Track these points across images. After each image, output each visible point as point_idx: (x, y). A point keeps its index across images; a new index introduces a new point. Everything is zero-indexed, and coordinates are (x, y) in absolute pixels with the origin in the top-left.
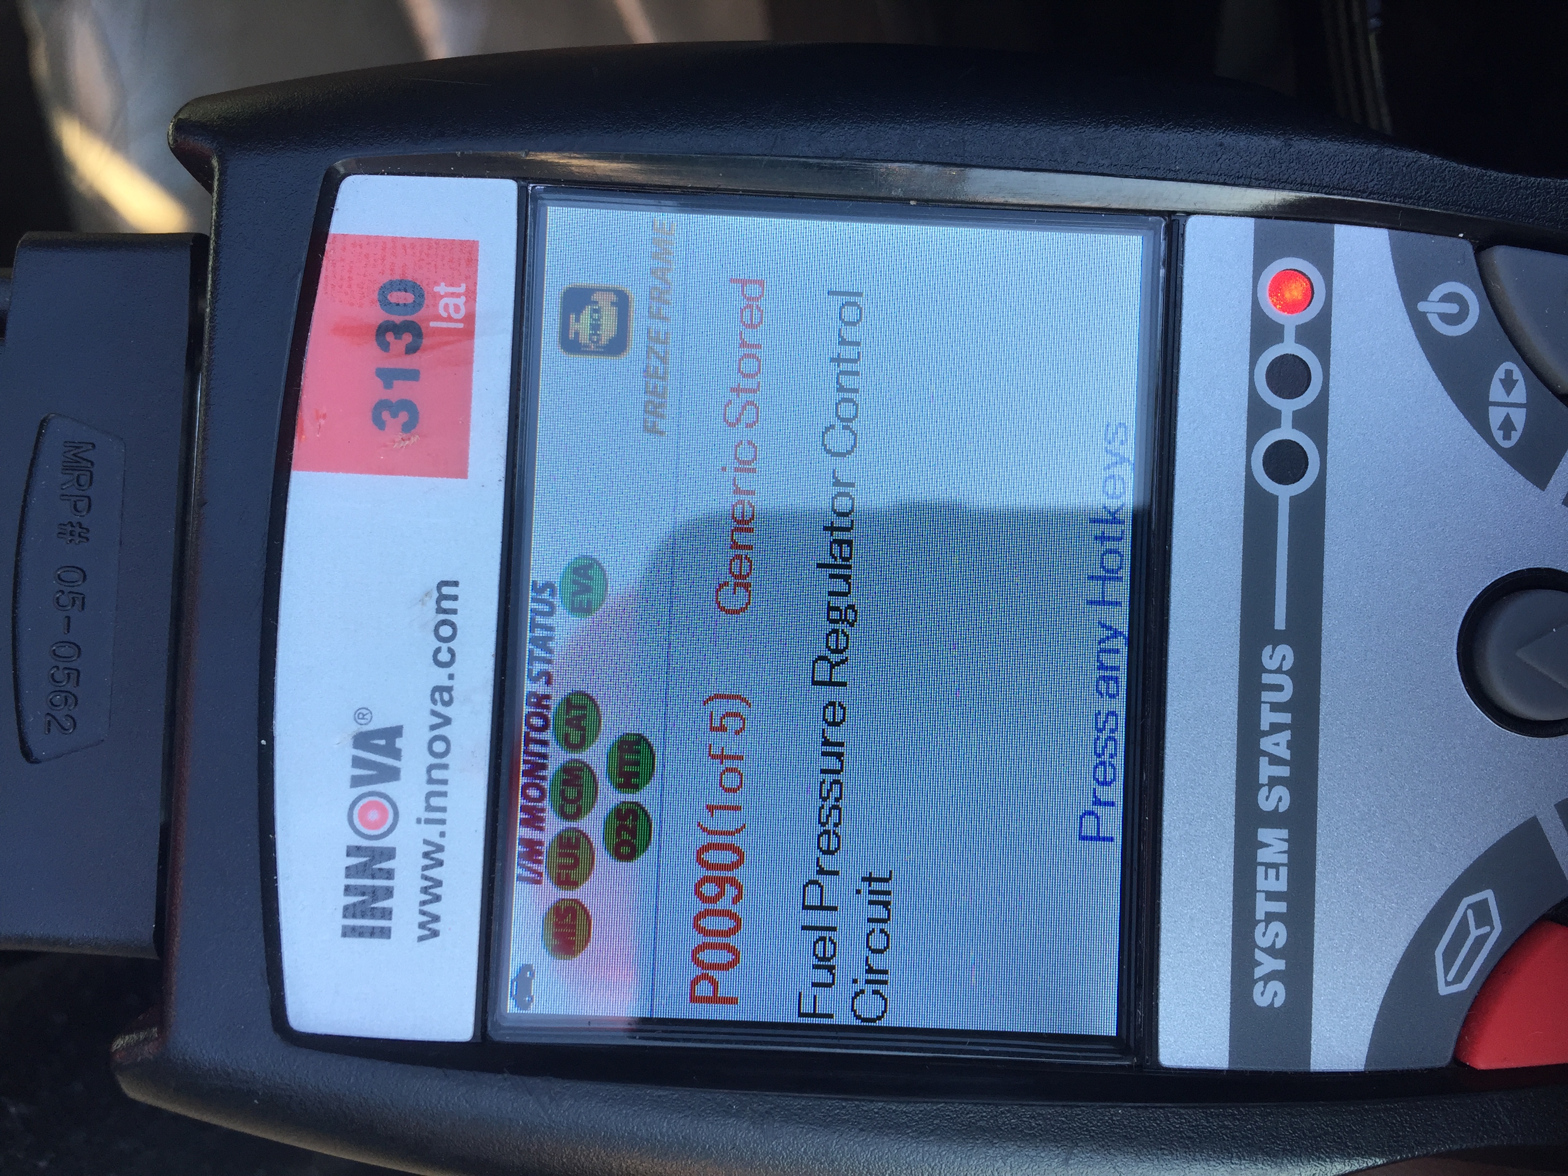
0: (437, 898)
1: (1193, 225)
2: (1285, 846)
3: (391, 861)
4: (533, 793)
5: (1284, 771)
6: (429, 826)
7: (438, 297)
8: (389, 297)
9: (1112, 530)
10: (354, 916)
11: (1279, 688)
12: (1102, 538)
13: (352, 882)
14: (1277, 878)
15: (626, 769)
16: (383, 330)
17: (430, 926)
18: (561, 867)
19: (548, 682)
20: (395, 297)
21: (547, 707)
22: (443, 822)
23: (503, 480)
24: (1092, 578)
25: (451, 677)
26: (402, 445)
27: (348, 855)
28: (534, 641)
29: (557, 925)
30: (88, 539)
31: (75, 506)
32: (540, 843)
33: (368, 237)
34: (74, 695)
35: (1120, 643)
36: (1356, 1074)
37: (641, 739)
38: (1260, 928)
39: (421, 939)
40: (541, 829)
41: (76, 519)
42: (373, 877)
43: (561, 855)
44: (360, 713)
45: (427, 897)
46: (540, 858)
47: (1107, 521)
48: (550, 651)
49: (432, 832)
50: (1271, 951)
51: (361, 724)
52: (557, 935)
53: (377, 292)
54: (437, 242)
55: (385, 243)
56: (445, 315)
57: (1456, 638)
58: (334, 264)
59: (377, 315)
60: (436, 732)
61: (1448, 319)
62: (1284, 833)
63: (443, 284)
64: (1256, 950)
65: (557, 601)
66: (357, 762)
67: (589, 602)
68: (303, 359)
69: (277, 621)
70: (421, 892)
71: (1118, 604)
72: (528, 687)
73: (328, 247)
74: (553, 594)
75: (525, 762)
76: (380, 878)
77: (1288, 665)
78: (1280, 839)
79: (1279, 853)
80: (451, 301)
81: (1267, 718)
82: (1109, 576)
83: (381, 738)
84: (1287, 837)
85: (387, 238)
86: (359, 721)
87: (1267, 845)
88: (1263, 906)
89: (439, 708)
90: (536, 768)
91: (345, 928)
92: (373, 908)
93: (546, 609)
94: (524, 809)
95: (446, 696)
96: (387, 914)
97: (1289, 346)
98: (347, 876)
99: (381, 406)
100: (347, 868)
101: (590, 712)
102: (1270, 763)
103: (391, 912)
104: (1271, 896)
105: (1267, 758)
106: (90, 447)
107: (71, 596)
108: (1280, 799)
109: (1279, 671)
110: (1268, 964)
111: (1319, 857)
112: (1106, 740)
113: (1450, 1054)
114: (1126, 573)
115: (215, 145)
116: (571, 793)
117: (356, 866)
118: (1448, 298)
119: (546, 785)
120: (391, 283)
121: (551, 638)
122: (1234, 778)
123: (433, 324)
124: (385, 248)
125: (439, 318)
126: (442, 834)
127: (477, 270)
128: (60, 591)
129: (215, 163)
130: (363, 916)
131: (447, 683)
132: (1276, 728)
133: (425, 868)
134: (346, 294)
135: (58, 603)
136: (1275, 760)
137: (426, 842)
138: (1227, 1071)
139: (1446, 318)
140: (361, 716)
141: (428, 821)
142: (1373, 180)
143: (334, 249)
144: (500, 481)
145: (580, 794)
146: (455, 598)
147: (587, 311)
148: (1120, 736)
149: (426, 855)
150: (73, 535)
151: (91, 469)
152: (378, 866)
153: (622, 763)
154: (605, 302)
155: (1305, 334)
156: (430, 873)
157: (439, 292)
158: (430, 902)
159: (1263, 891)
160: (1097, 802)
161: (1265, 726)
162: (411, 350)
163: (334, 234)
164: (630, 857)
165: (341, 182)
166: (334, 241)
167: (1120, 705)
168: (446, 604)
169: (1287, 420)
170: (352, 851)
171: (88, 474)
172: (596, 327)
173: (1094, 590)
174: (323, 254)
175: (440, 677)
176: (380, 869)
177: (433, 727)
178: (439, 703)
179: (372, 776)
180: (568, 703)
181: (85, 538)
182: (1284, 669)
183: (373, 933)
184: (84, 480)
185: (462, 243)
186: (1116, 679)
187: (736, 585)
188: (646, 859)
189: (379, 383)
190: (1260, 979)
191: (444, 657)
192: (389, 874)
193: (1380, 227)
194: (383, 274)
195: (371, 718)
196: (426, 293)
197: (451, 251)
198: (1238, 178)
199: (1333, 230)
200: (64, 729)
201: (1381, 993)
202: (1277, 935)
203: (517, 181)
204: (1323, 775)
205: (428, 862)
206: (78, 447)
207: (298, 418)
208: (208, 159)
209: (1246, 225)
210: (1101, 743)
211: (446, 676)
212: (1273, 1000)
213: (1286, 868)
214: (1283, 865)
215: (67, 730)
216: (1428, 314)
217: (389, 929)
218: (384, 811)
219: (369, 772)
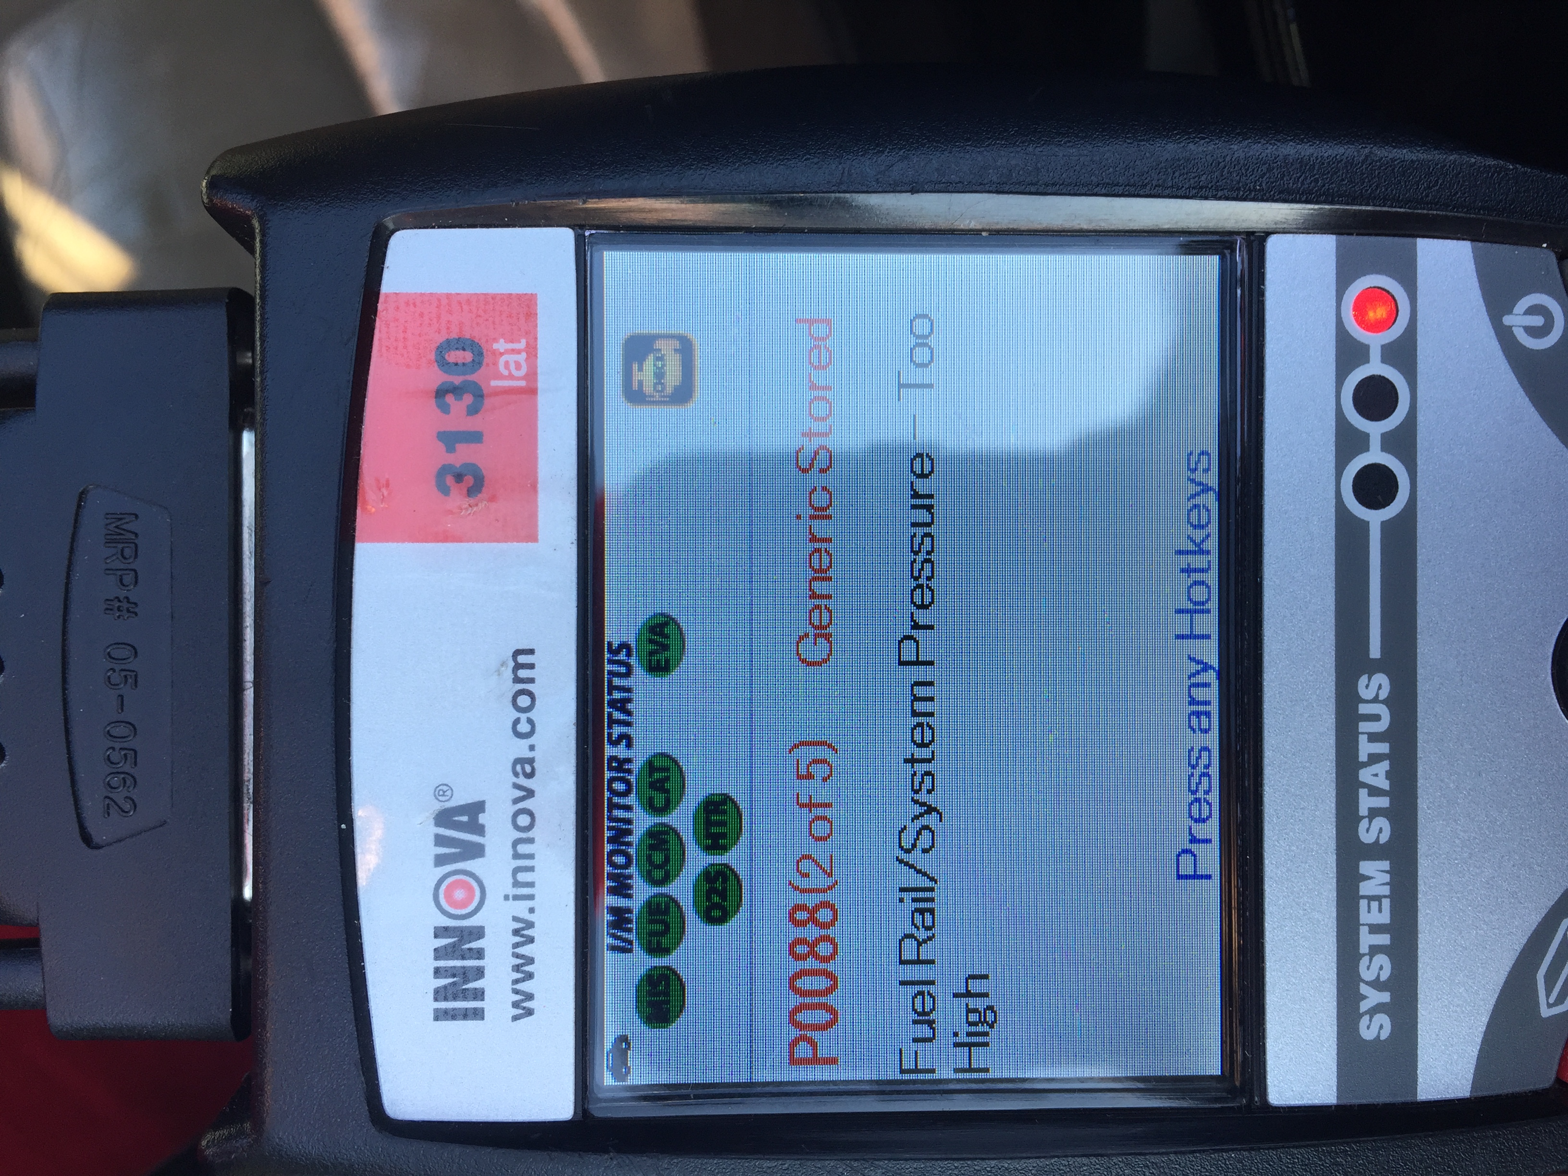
0: (530, 976)
1: (1273, 245)
2: (1387, 878)
3: (481, 941)
4: (620, 860)
5: (1383, 802)
6: (517, 902)
7: (497, 354)
8: (446, 357)
9: (1198, 561)
10: (446, 999)
11: (1376, 718)
12: (1188, 570)
13: (442, 963)
14: (1380, 911)
15: (714, 830)
16: (441, 393)
17: (524, 1005)
18: (651, 934)
19: (629, 745)
20: (454, 356)
21: (629, 771)
22: (531, 897)
23: (575, 542)
24: (1179, 611)
25: (532, 748)
26: (469, 512)
27: (436, 936)
28: (613, 703)
29: (650, 994)
30: (136, 614)
31: (121, 580)
32: (629, 911)
33: (422, 295)
34: (133, 777)
35: (1211, 677)
36: (1461, 1101)
37: (726, 799)
38: (1365, 961)
39: (515, 1018)
40: (630, 896)
41: (122, 594)
42: (463, 958)
43: (651, 922)
44: (440, 790)
45: (519, 976)
46: (629, 926)
48: (629, 713)
49: (521, 909)
51: (441, 801)
52: (650, 1004)
53: (434, 353)
54: (494, 297)
55: (439, 300)
56: (506, 373)
57: (1550, 660)
58: (388, 326)
59: (437, 378)
60: (521, 805)
61: (1534, 332)
62: (1386, 865)
63: (502, 341)
64: (1362, 984)
65: (633, 661)
66: (440, 840)
67: (667, 661)
68: (361, 426)
69: (349, 699)
70: (513, 970)
71: (1208, 637)
72: (609, 751)
73: (380, 306)
74: (629, 654)
75: (609, 828)
76: (471, 958)
77: (1384, 694)
78: (1382, 871)
79: (1380, 885)
80: (512, 358)
81: (1365, 748)
82: (1198, 609)
83: (462, 815)
84: (1389, 869)
85: (441, 295)
86: (441, 798)
87: (1369, 878)
88: (1367, 940)
89: (522, 781)
90: (621, 835)
91: (436, 1010)
92: (465, 989)
93: (623, 670)
94: (611, 877)
95: (528, 769)
96: (479, 994)
97: (1375, 367)
98: (436, 958)
99: (443, 471)
100: (435, 950)
101: (674, 775)
102: (1370, 795)
103: (483, 993)
104: (1375, 929)
105: (1366, 790)
106: (133, 518)
107: (123, 673)
108: (1381, 830)
109: (1376, 700)
110: (1373, 997)
111: (1421, 887)
112: (1200, 776)
113: (1553, 1076)
114: (1213, 605)
115: (254, 203)
116: (658, 858)
117: (445, 947)
118: (1532, 311)
119: (632, 851)
120: (448, 341)
121: (629, 700)
122: (1334, 811)
123: (494, 383)
124: (440, 305)
125: (501, 377)
127: (536, 326)
128: (111, 669)
129: (256, 224)
130: (455, 998)
131: (529, 755)
132: (1374, 759)
133: (516, 945)
134: (402, 355)
135: (110, 682)
136: (1374, 791)
137: (516, 919)
138: (1335, 1106)
139: (1532, 331)
140: (441, 793)
141: (516, 898)
142: (1457, 193)
143: (386, 309)
144: (572, 543)
145: (667, 860)
146: (531, 666)
147: (651, 358)
148: (1214, 771)
149: (516, 932)
150: (122, 611)
151: (136, 541)
152: (467, 946)
153: (708, 823)
154: (666, 348)
155: (1391, 354)
156: (521, 950)
157: (498, 349)
158: (523, 980)
159: (1367, 925)
160: (1194, 840)
161: (1363, 757)
162: (473, 411)
163: (386, 294)
164: (722, 919)
165: (390, 237)
166: (386, 302)
167: (1213, 740)
168: (522, 674)
169: (1375, 442)
170: (440, 932)
171: (133, 545)
172: (659, 375)
173: (1182, 624)
174: (375, 315)
175: (521, 748)
176: (470, 949)
177: (516, 801)
178: (521, 776)
179: (454, 854)
180: (651, 766)
181: (133, 612)
182: (1381, 698)
183: (465, 1015)
184: (128, 552)
185: (519, 297)
186: (1208, 714)
187: (816, 636)
188: (737, 922)
189: (441, 446)
190: (1366, 1013)
191: (524, 727)
192: (479, 954)
193: (1464, 239)
194: (439, 333)
195: (452, 795)
196: (484, 351)
197: (508, 306)
198: (1320, 195)
199: (1415, 245)
200: (123, 811)
201: (1485, 1019)
202: (1381, 968)
203: (573, 229)
204: (1423, 804)
205: (518, 939)
206: (120, 519)
207: (360, 488)
208: (248, 219)
209: (1327, 243)
210: (1195, 780)
211: (527, 748)
212: (1379, 1033)
213: (1388, 900)
214: (1385, 897)
215: (127, 812)
216: (1513, 328)
217: (482, 1010)
218: (470, 890)
219: (453, 850)
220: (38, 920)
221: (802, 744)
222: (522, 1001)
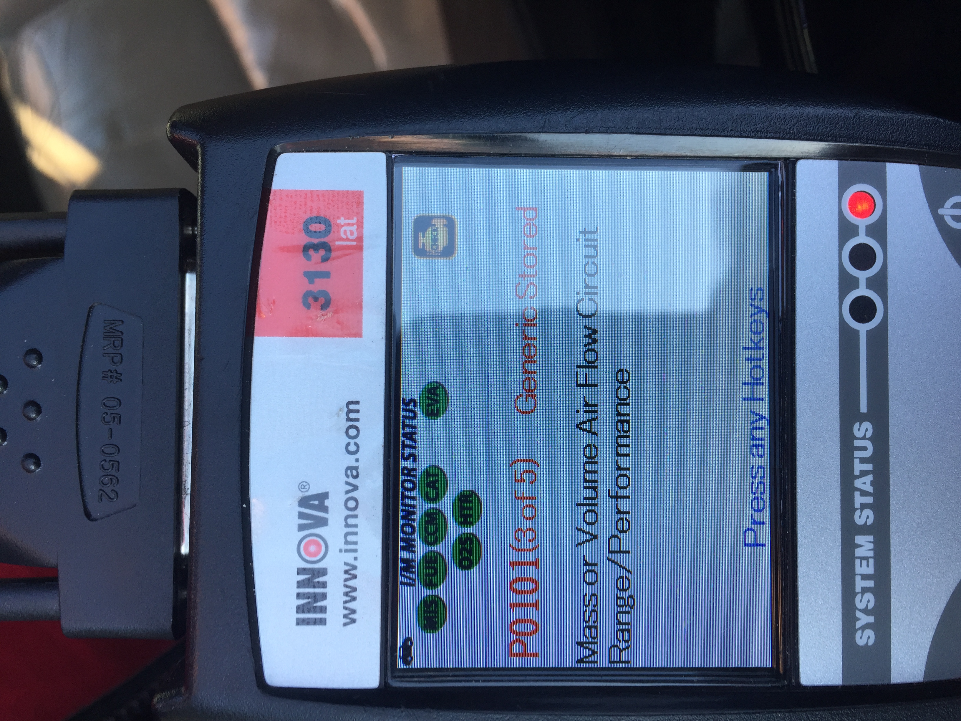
0: (354, 599)
1: (800, 166)
2: (872, 546)
3: (325, 577)
4: (407, 529)
5: (869, 500)
6: (347, 554)
7: (340, 226)
8: (310, 227)
9: (756, 354)
10: (303, 612)
11: (865, 449)
12: (750, 359)
13: (302, 590)
14: (868, 566)
15: (465, 512)
16: (306, 248)
17: (350, 616)
18: (427, 575)
19: (414, 460)
20: (314, 227)
21: (414, 476)
22: (355, 551)
23: (384, 337)
24: (745, 384)
25: (357, 460)
26: (322, 319)
27: (298, 574)
28: (405, 435)
29: (425, 612)
30: (121, 380)
31: (113, 359)
32: (413, 561)
33: (296, 191)
34: (117, 478)
35: (764, 423)
36: (918, 684)
37: (472, 493)
38: (859, 597)
39: (345, 624)
40: (414, 552)
41: (113, 368)
42: (314, 587)
43: (426, 568)
44: (302, 485)
45: (348, 598)
46: (413, 570)
47: (752, 348)
48: (415, 441)
49: (349, 558)
50: (866, 611)
51: (303, 492)
52: (426, 618)
53: (302, 225)
54: (338, 192)
55: (306, 194)
56: (344, 237)
58: (275, 209)
59: (304, 239)
60: (350, 495)
61: (957, 219)
62: (871, 538)
63: (342, 218)
64: (857, 611)
65: (418, 410)
66: (301, 516)
67: (438, 410)
68: (259, 268)
69: (249, 429)
70: (344, 595)
71: (762, 399)
72: (403, 464)
73: (271, 197)
74: (415, 406)
75: (402, 510)
76: (319, 587)
77: (869, 435)
78: (869, 542)
79: (868, 550)
80: (348, 228)
81: (858, 467)
82: (756, 382)
83: (315, 500)
84: (873, 541)
85: (307, 191)
86: (302, 490)
87: (861, 546)
88: (860, 584)
89: (351, 480)
90: (409, 514)
91: (298, 619)
92: (315, 607)
93: (411, 415)
94: (403, 540)
95: (355, 473)
96: (323, 610)
97: (862, 238)
98: (298, 587)
99: (307, 295)
100: (298, 582)
101: (441, 479)
102: (862, 495)
103: (326, 609)
104: (865, 577)
105: (859, 493)
106: (120, 323)
107: (113, 415)
108: (868, 517)
109: (864, 438)
110: (864, 619)
111: (893, 552)
112: (758, 484)
114: (766, 380)
115: (198, 136)
116: (431, 529)
117: (304, 580)
118: (956, 206)
119: (416, 524)
120: (311, 219)
121: (415, 433)
122: (839, 505)
123: (337, 243)
124: (307, 197)
125: (342, 239)
126: (356, 559)
127: (363, 210)
128: (106, 413)
129: (199, 149)
130: (309, 611)
131: (355, 464)
132: (864, 473)
133: (346, 580)
134: (284, 227)
135: (104, 420)
136: (864, 493)
137: (346, 564)
138: (841, 686)
139: (955, 218)
140: (303, 487)
141: (347, 551)
142: (910, 136)
143: (274, 199)
144: (383, 338)
145: (436, 529)
146: (358, 411)
147: (430, 230)
148: (767, 480)
149: (346, 572)
150: (112, 378)
151: (122, 337)
152: (317, 580)
153: (462, 508)
154: (439, 224)
155: (871, 231)
156: (349, 583)
157: (340, 223)
158: (350, 601)
159: (860, 574)
160: (755, 522)
161: (857, 473)
162: (325, 260)
163: (275, 190)
164: (469, 567)
165: (278, 157)
166: (274, 195)
167: (766, 461)
168: (352, 416)
169: (863, 283)
170: (301, 571)
171: (120, 339)
172: (435, 240)
173: (747, 391)
174: (268, 203)
175: (350, 461)
176: (318, 582)
177: (347, 492)
178: (350, 477)
179: (310, 524)
180: (427, 473)
181: (119, 379)
182: (867, 436)
183: (315, 622)
184: (117, 343)
185: (354, 193)
186: (762, 446)
187: (527, 396)
188: (478, 569)
189: (306, 280)
190: (859, 629)
191: (352, 448)
192: (324, 585)
193: (914, 164)
194: (306, 213)
195: (309, 488)
196: (332, 224)
197: (347, 197)
198: (828, 137)
199: (885, 166)
200: (110, 498)
201: (932, 634)
202: (869, 601)
203: (385, 153)
204: (893, 501)
205: (347, 576)
206: (113, 323)
207: (257, 304)
208: (194, 146)
209: (833, 165)
210: (755, 486)
211: (354, 460)
212: (868, 640)
213: (873, 560)
214: (871, 557)
215: (112, 499)
216: (944, 216)
217: (325, 620)
218: (319, 545)
219: (309, 522)
220: (57, 564)
221: (518, 461)
222: (349, 614)
